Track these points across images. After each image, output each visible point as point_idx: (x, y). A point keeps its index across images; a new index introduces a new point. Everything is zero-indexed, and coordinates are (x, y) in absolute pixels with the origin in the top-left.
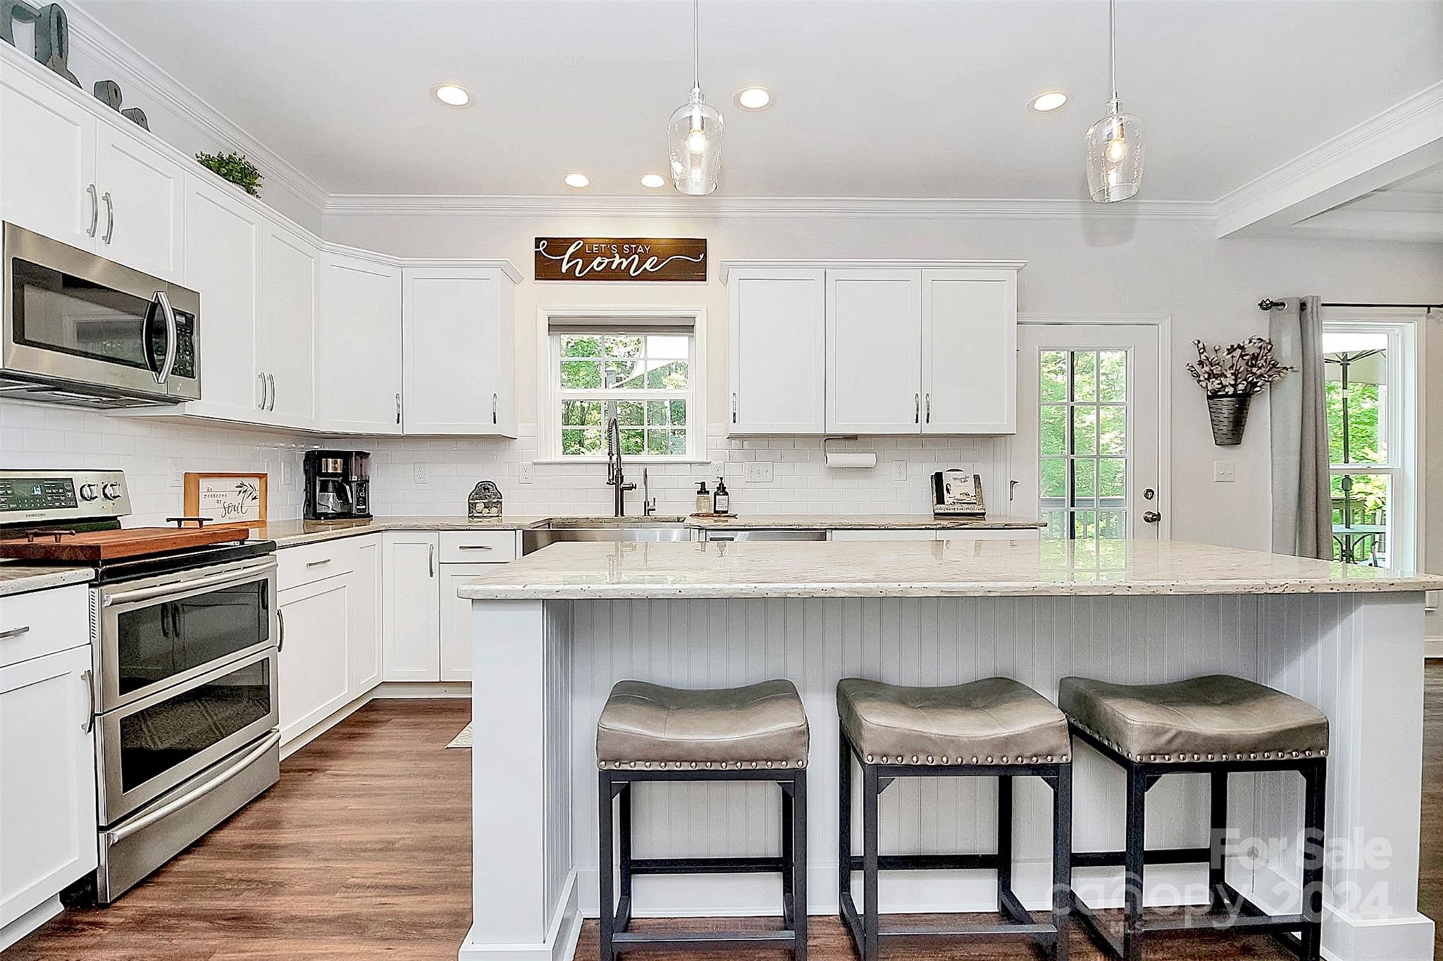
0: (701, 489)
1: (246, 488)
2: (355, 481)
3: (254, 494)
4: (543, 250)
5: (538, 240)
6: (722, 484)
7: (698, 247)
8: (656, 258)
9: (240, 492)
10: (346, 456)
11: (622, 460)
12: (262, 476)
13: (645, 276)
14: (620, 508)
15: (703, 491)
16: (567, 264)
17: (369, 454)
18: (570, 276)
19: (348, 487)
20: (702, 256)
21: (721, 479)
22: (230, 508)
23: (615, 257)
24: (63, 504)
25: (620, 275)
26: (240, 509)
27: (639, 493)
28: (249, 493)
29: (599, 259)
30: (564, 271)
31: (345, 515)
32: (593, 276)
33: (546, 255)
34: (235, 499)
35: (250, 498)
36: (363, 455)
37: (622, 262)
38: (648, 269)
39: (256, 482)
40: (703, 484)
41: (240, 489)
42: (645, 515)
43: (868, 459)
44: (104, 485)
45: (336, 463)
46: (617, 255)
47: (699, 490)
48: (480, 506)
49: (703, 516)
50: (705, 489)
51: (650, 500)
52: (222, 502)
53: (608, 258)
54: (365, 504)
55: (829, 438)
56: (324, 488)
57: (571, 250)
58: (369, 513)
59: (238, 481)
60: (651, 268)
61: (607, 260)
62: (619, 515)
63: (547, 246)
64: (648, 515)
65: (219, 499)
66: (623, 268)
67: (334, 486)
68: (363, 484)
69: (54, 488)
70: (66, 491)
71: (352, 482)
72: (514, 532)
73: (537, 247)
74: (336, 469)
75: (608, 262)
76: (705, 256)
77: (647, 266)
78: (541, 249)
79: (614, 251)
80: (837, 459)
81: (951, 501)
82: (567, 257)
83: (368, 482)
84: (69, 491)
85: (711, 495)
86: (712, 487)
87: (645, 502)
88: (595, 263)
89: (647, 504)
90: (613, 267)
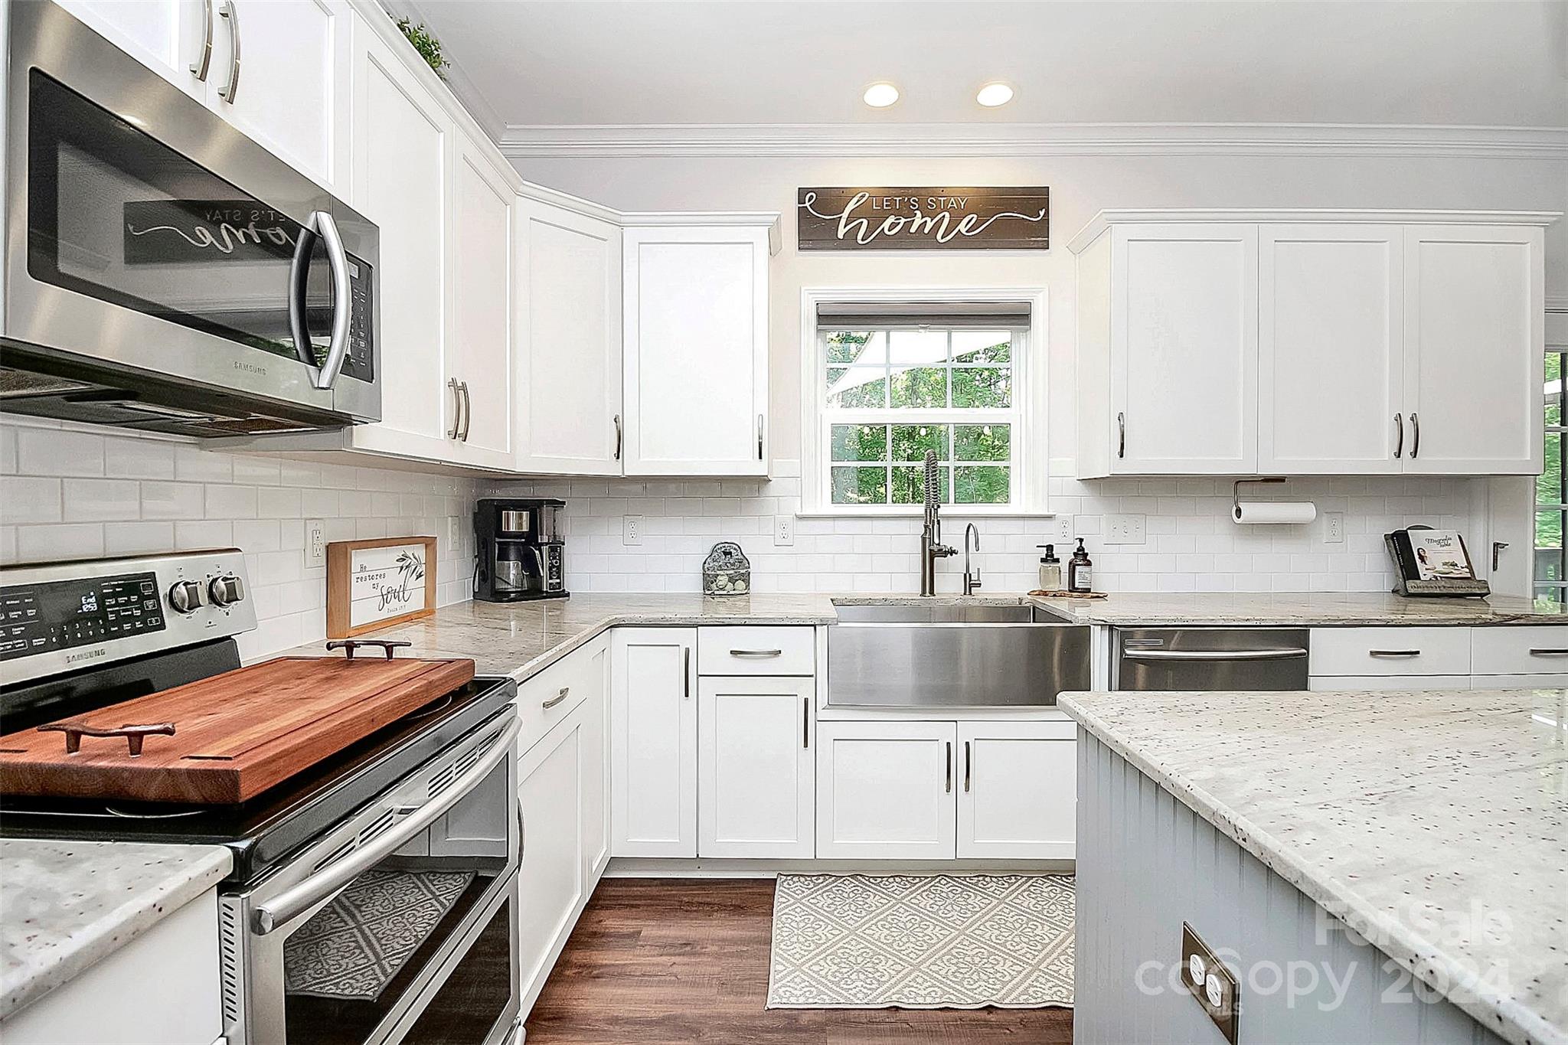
0: (1047, 555)
1: (410, 560)
2: (547, 544)
3: (419, 569)
4: (810, 205)
5: (802, 192)
6: (1081, 549)
7: (1036, 200)
8: (976, 216)
9: (402, 568)
10: (534, 506)
12: (428, 540)
13: (961, 243)
14: (928, 584)
15: (1050, 557)
16: (845, 227)
17: (564, 503)
18: (849, 243)
19: (537, 552)
20: (1042, 213)
21: (1081, 540)
22: (389, 596)
23: (916, 214)
24: (138, 625)
25: (924, 241)
26: (401, 594)
27: (956, 563)
28: (414, 567)
29: (891, 219)
30: (840, 236)
31: (533, 591)
32: (883, 243)
33: (814, 213)
34: (394, 579)
35: (414, 575)
36: (557, 504)
37: (926, 222)
38: (963, 231)
39: (420, 551)
40: (1050, 548)
41: (401, 564)
42: (965, 594)
43: (1302, 511)
44: (211, 579)
45: (521, 517)
46: (919, 213)
47: (1044, 556)
48: (723, 580)
49: (1055, 595)
50: (1052, 556)
51: (974, 571)
52: (380, 588)
53: (906, 217)
54: (559, 578)
55: (1239, 481)
56: (504, 556)
57: (851, 206)
58: (564, 590)
59: (397, 552)
60: (967, 232)
61: (903, 220)
62: (928, 594)
63: (816, 198)
64: (971, 594)
65: (375, 581)
66: (926, 231)
67: (518, 551)
68: (556, 548)
69: (120, 594)
70: (143, 598)
71: (542, 544)
72: (813, 628)
73: (801, 201)
74: (520, 525)
75: (905, 222)
76: (1047, 213)
77: (962, 227)
78: (807, 204)
79: (915, 206)
80: (1254, 511)
81: (1429, 575)
82: (845, 215)
83: (563, 544)
84: (149, 598)
85: (1064, 565)
86: (1065, 554)
87: (965, 575)
88: (886, 225)
89: (967, 576)
90: (913, 230)
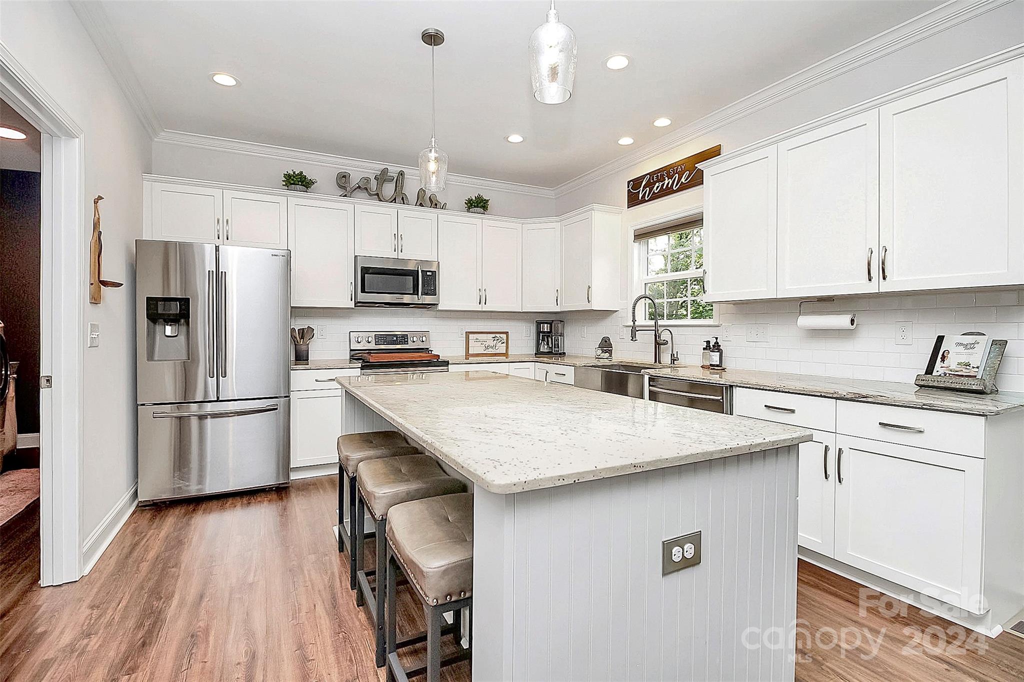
0: (707, 346)
1: (497, 338)
3: (503, 341)
5: (629, 182)
6: (717, 343)
8: (688, 173)
10: (550, 323)
11: (659, 324)
12: (507, 333)
13: (681, 188)
14: (657, 357)
16: (642, 193)
17: (564, 321)
18: (643, 201)
19: (551, 339)
21: (717, 338)
22: (489, 347)
25: (667, 192)
26: (494, 347)
27: (668, 348)
28: (500, 340)
29: (657, 184)
30: (640, 198)
31: (549, 353)
32: (655, 197)
33: (632, 191)
34: (492, 343)
35: (500, 343)
36: (560, 322)
37: (669, 182)
38: (684, 182)
39: (504, 336)
40: (708, 342)
41: (494, 339)
42: (671, 364)
46: (666, 178)
47: (705, 347)
51: (675, 353)
52: (485, 345)
53: (662, 182)
54: (560, 348)
55: (802, 302)
56: (543, 339)
57: (643, 183)
59: (494, 335)
60: (685, 181)
61: (661, 183)
62: (657, 362)
63: (633, 184)
64: (674, 364)
65: (482, 343)
66: (669, 186)
67: (547, 338)
70: (405, 339)
71: (553, 336)
72: (572, 367)
73: (628, 187)
74: (547, 330)
75: (662, 185)
77: (683, 180)
78: (630, 188)
79: (665, 175)
82: (641, 188)
83: (563, 336)
87: (671, 355)
88: (655, 188)
89: (672, 355)
90: (664, 188)
